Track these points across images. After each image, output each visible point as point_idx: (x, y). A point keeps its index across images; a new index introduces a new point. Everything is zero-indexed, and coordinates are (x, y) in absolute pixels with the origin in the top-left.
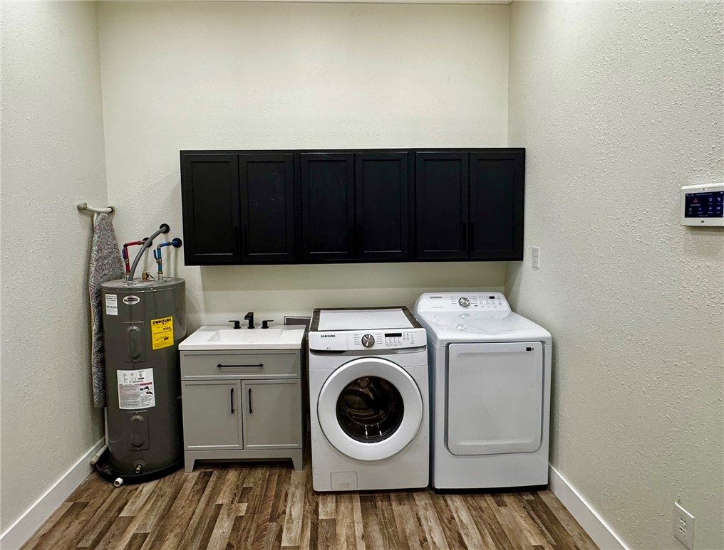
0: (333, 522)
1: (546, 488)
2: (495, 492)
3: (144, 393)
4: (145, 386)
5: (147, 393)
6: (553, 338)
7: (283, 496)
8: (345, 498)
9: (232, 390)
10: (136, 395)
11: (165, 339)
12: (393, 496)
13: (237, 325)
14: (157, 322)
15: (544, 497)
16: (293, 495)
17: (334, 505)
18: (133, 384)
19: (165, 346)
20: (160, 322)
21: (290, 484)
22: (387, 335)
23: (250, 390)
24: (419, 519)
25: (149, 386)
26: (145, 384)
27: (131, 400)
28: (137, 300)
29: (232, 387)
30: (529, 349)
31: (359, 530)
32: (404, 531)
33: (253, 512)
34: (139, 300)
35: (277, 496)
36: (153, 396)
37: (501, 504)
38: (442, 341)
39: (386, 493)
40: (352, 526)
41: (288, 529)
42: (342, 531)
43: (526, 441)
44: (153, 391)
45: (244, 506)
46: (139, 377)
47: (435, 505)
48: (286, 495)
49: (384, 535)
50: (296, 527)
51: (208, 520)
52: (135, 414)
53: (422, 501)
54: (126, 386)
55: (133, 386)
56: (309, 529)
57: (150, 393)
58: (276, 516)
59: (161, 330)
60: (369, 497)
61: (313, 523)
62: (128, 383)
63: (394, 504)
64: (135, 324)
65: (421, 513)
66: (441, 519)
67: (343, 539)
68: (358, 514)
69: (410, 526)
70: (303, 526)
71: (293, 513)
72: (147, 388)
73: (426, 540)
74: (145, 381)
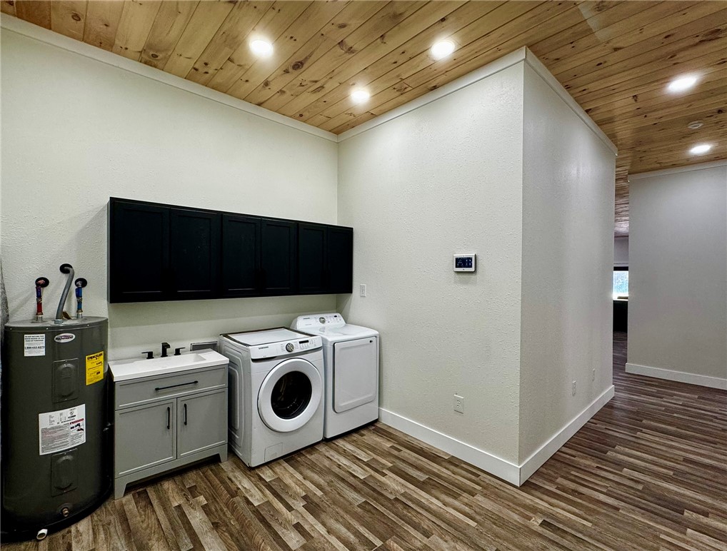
0: (279, 480)
1: (376, 421)
2: (356, 431)
3: (75, 431)
4: (76, 424)
5: (79, 430)
6: (380, 335)
7: (228, 481)
8: (273, 465)
9: (169, 409)
10: (66, 435)
11: (98, 373)
12: (303, 452)
13: (150, 356)
14: (91, 358)
15: (378, 425)
16: (235, 477)
17: (270, 471)
18: (61, 424)
19: (98, 380)
20: (94, 357)
21: (225, 472)
22: (300, 342)
23: (185, 405)
24: (328, 457)
25: (81, 423)
26: (75, 422)
27: (57, 442)
28: (72, 337)
29: (167, 406)
30: (371, 341)
31: (300, 477)
32: (325, 467)
33: (213, 498)
34: (74, 337)
35: (223, 482)
36: (84, 433)
37: (362, 435)
38: (331, 342)
39: (298, 452)
40: (292, 476)
41: (251, 496)
42: (288, 481)
43: (370, 395)
44: (84, 427)
45: (202, 499)
46: (70, 415)
47: (331, 448)
48: (230, 479)
49: (316, 473)
50: (255, 491)
51: (178, 518)
52: (63, 455)
53: (322, 449)
54: (53, 428)
55: (60, 427)
56: (266, 489)
57: (83, 430)
58: (234, 493)
59: (95, 365)
60: (290, 458)
61: (265, 486)
62: (55, 424)
63: (308, 456)
64: (69, 362)
65: (327, 454)
66: (340, 454)
67: (293, 485)
68: (291, 469)
69: (327, 463)
70: (260, 491)
71: (246, 486)
72: (79, 425)
73: (340, 465)
74: (76, 419)
